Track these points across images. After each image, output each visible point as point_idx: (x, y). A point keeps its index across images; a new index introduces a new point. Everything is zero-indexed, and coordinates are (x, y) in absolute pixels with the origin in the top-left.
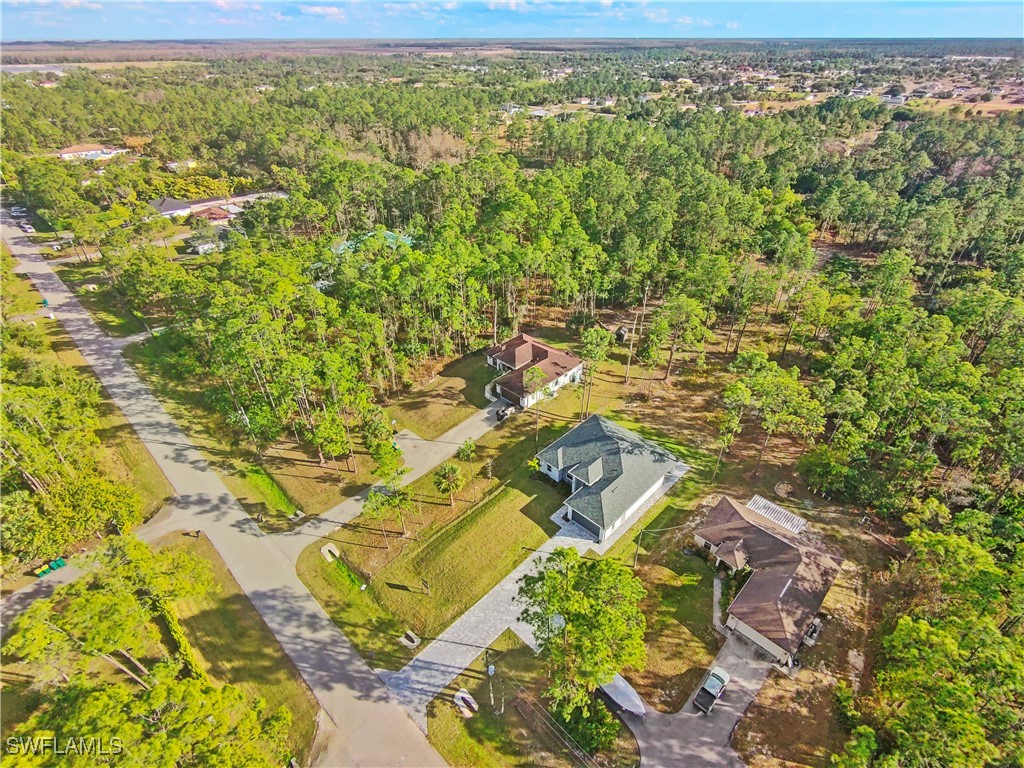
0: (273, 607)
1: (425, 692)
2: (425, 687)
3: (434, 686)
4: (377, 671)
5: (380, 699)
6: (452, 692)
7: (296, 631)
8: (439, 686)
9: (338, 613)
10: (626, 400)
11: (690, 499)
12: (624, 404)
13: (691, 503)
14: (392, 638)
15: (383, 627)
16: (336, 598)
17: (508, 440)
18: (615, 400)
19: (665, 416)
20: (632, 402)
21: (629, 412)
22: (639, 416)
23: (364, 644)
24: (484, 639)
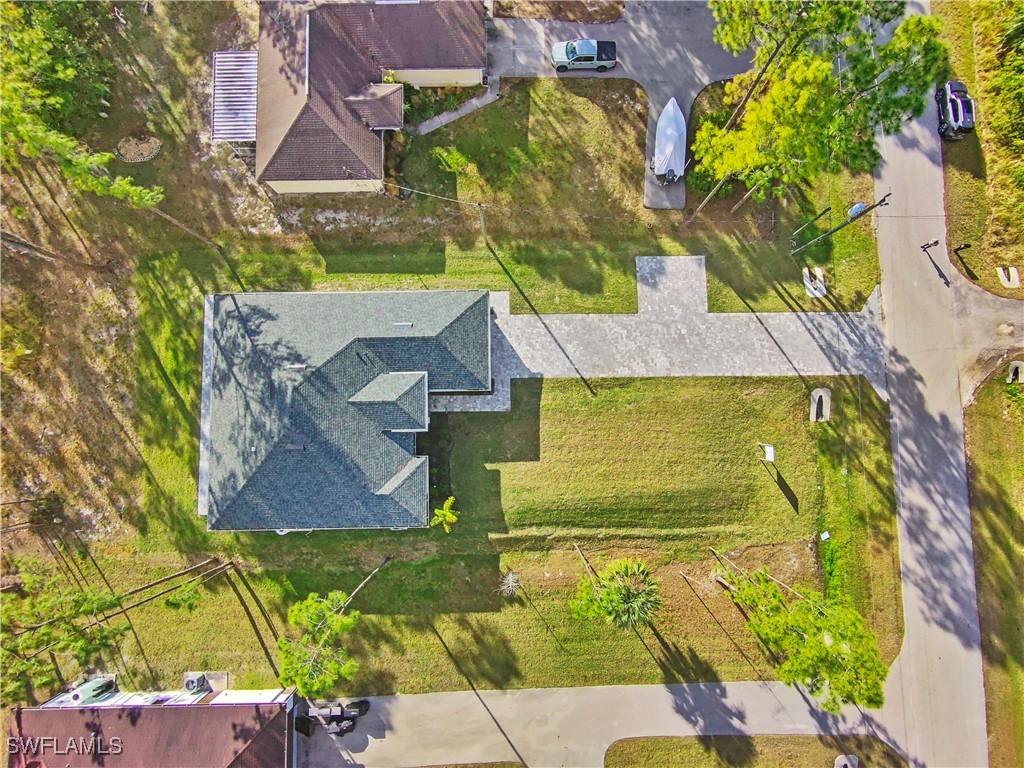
0: (955, 596)
1: (850, 323)
2: (847, 330)
3: (838, 323)
4: (884, 395)
5: (901, 359)
6: (825, 301)
7: (943, 533)
8: (835, 319)
9: (881, 517)
10: (84, 539)
11: (287, 252)
12: (101, 530)
13: (297, 246)
14: (838, 425)
15: (838, 449)
16: (870, 544)
17: (398, 636)
18: (103, 557)
19: (79, 431)
20: (81, 523)
21: (123, 502)
22: (119, 474)
23: (876, 443)
24: (747, 324)
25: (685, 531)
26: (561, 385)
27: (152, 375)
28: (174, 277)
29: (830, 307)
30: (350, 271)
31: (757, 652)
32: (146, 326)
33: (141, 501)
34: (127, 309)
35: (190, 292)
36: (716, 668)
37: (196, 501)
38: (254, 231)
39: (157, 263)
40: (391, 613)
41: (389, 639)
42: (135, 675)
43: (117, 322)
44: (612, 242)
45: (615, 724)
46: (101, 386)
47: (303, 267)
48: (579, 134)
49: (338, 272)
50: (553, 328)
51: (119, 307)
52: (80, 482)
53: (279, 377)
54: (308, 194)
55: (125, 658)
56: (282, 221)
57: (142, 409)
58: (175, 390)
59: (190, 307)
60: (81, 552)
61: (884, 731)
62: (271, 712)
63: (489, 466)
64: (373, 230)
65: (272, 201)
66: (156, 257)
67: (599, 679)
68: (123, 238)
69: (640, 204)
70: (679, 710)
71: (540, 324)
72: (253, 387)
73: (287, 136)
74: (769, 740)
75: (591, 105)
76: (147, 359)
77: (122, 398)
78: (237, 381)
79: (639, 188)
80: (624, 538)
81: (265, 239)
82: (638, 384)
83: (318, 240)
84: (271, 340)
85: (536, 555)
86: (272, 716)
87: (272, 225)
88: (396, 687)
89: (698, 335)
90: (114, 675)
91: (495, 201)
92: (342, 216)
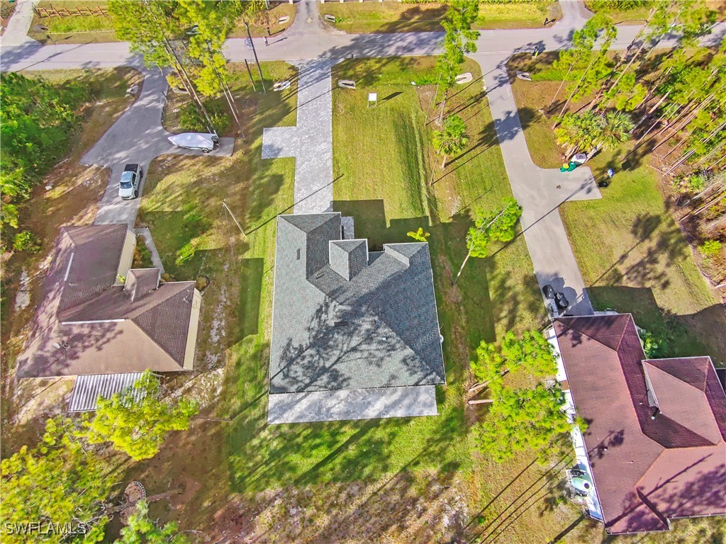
2: (308, 72)
3: (304, 76)
4: (342, 60)
5: (324, 54)
6: (292, 81)
7: (408, 41)
8: (302, 77)
9: (402, 62)
10: (468, 519)
11: (239, 364)
12: (460, 505)
13: (235, 358)
14: (358, 78)
15: (369, 78)
16: (415, 66)
17: (500, 276)
18: (481, 501)
19: (380, 536)
20: (456, 525)
21: (436, 488)
22: (413, 492)
23: (366, 63)
24: (303, 110)
25: (417, 136)
26: (337, 191)
27: (332, 469)
28: (251, 457)
29: (296, 78)
30: (257, 318)
31: (475, 108)
32: (290, 479)
33: (433, 470)
34: (275, 499)
35: (265, 439)
36: (487, 123)
37: (427, 417)
38: (219, 391)
39: (237, 475)
40: (487, 282)
41: (503, 281)
42: (563, 453)
43: (286, 508)
44: (252, 171)
45: (525, 164)
46: (341, 518)
47: (252, 351)
48: (182, 185)
49: (257, 326)
50: (302, 197)
51: (273, 507)
52: (421, 529)
53: (333, 319)
54: (196, 347)
55: (553, 465)
56: (214, 368)
57: (359, 478)
58: (343, 445)
59: (277, 438)
60: (480, 522)
61: (503, 61)
62: (560, 326)
63: (388, 225)
64: (229, 303)
65: (198, 376)
66: (232, 478)
67: (504, 173)
68: (213, 510)
69: (228, 158)
70: (512, 137)
71: (300, 204)
72: (340, 345)
73: (153, 339)
74: (517, 102)
75: (163, 181)
76: (317, 476)
77: (350, 496)
78: (336, 363)
79: (221, 158)
80: (424, 162)
81: (227, 381)
82: (336, 155)
83: (232, 342)
84: (306, 334)
85: (439, 205)
86: (562, 324)
87: (217, 376)
88: (531, 274)
89: (309, 130)
90: (567, 471)
91: (219, 228)
92: (216, 324)
